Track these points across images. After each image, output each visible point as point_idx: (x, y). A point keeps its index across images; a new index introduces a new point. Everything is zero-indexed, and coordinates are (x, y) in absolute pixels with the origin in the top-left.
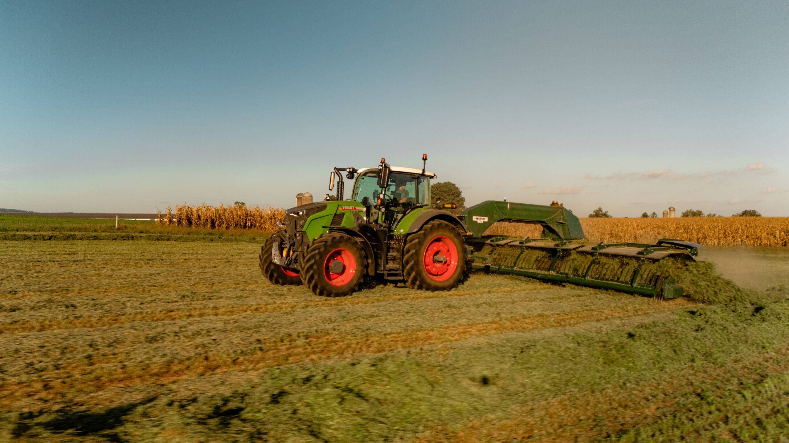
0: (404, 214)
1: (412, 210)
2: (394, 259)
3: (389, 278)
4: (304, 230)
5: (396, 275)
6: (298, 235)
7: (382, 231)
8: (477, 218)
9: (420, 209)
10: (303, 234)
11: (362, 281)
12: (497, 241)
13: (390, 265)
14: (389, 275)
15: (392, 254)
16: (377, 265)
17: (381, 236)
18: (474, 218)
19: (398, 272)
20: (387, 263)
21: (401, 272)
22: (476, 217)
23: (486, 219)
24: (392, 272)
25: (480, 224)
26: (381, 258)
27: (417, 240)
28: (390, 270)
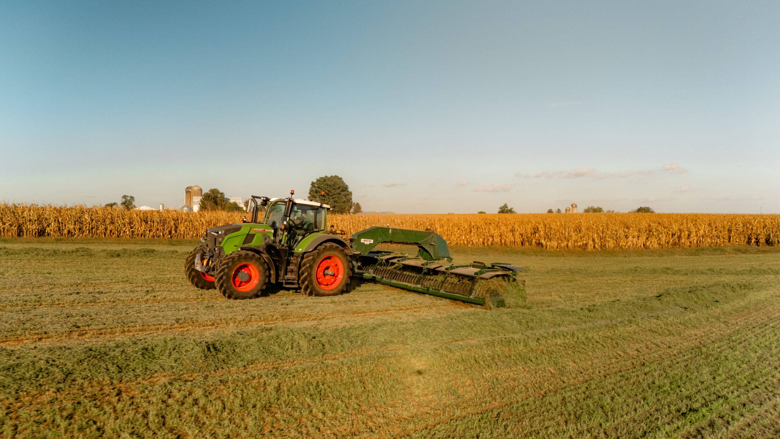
0: (304, 236)
2: (292, 271)
3: (287, 286)
4: (222, 245)
5: (293, 284)
6: (216, 249)
7: (283, 250)
8: (364, 241)
9: (316, 233)
10: (221, 249)
11: (264, 288)
12: (381, 256)
13: (289, 276)
14: (287, 283)
15: (291, 267)
16: (277, 276)
17: (283, 254)
18: (362, 241)
19: (294, 282)
20: (286, 274)
21: (296, 281)
23: (372, 241)
24: (290, 281)
25: (366, 245)
26: (281, 270)
27: (311, 258)
28: (288, 280)
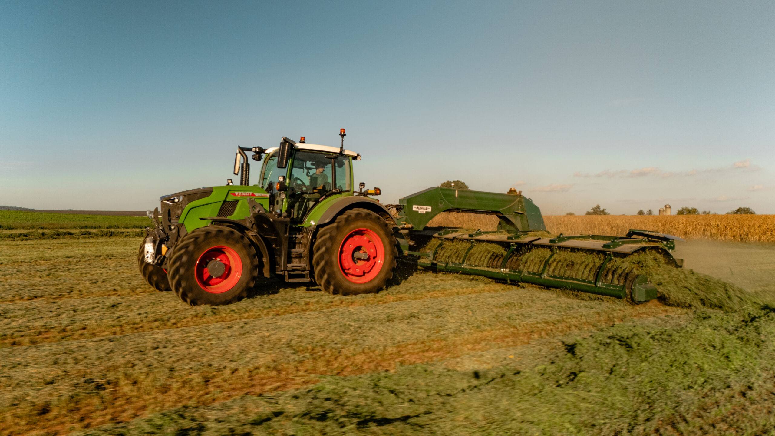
0: (317, 202)
1: (327, 196)
2: (300, 256)
3: (291, 281)
4: (181, 221)
5: (303, 276)
6: (172, 227)
7: (281, 222)
8: (418, 208)
9: (338, 195)
10: (180, 227)
11: (252, 285)
12: (445, 234)
13: (295, 264)
14: (290, 276)
15: (298, 249)
16: (273, 265)
17: (280, 229)
18: (415, 208)
19: (304, 273)
20: (289, 261)
21: (307, 272)
22: (416, 206)
23: (429, 209)
24: (297, 272)
25: (421, 214)
26: (280, 256)
28: (294, 270)
